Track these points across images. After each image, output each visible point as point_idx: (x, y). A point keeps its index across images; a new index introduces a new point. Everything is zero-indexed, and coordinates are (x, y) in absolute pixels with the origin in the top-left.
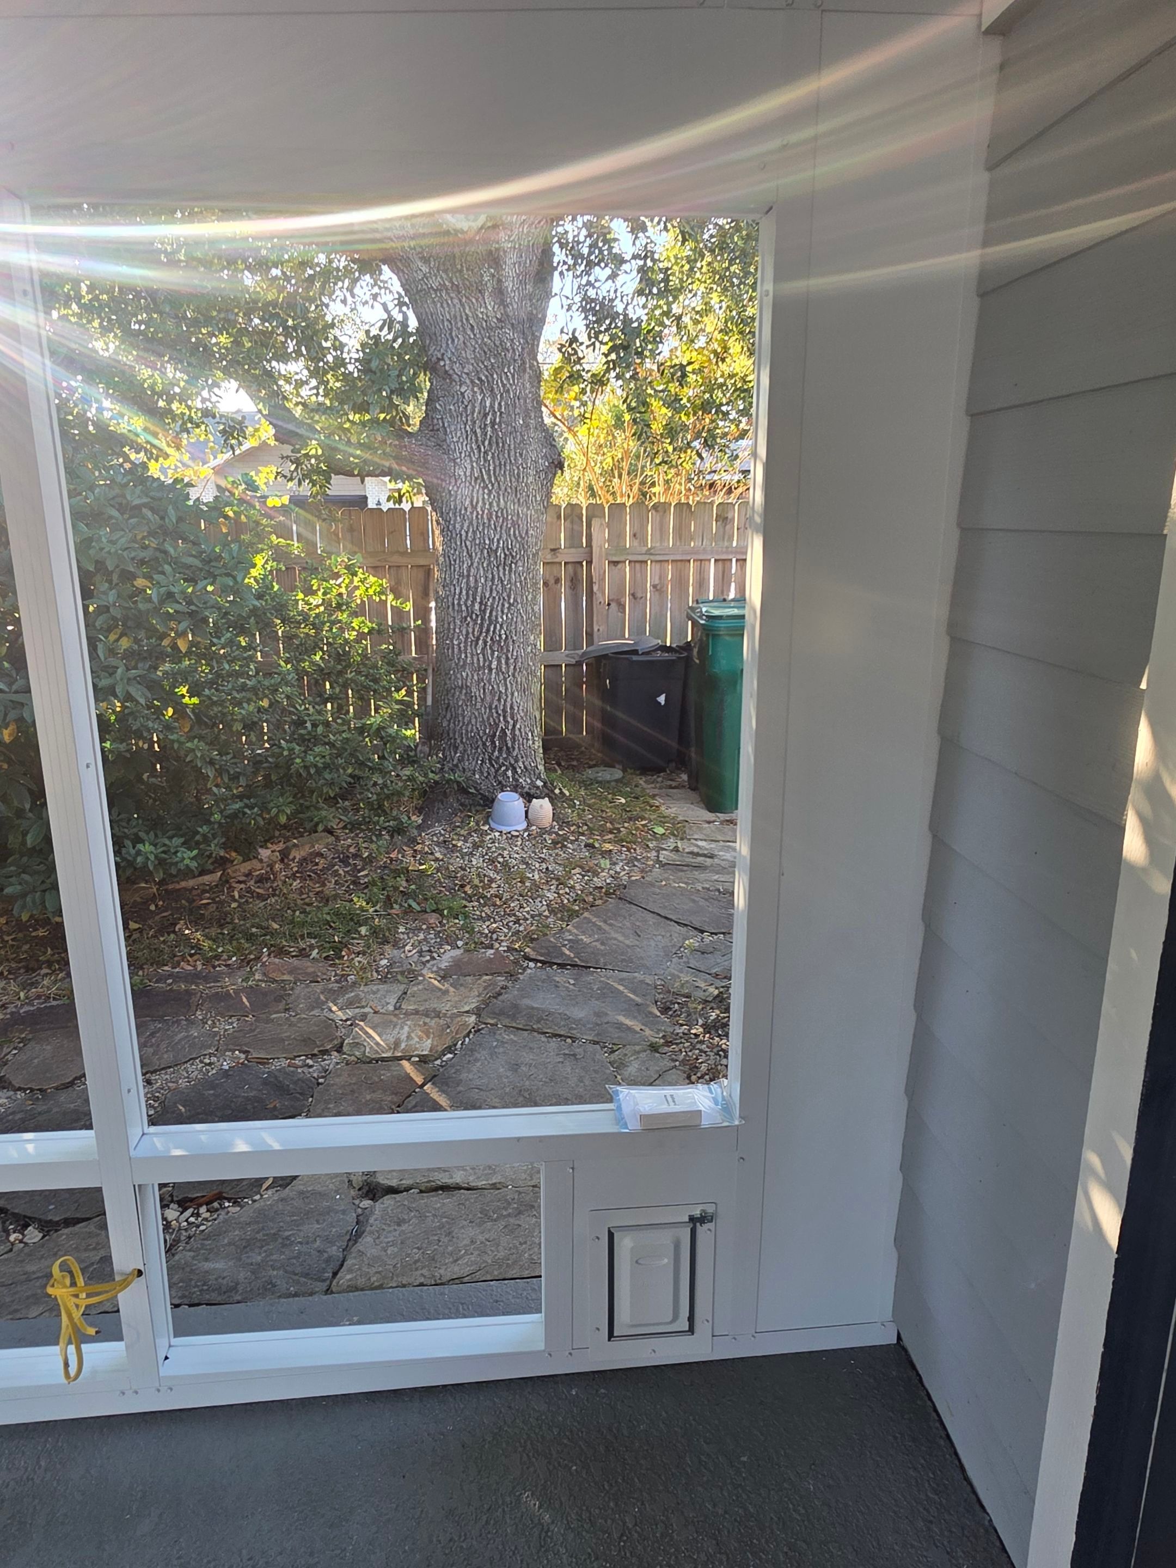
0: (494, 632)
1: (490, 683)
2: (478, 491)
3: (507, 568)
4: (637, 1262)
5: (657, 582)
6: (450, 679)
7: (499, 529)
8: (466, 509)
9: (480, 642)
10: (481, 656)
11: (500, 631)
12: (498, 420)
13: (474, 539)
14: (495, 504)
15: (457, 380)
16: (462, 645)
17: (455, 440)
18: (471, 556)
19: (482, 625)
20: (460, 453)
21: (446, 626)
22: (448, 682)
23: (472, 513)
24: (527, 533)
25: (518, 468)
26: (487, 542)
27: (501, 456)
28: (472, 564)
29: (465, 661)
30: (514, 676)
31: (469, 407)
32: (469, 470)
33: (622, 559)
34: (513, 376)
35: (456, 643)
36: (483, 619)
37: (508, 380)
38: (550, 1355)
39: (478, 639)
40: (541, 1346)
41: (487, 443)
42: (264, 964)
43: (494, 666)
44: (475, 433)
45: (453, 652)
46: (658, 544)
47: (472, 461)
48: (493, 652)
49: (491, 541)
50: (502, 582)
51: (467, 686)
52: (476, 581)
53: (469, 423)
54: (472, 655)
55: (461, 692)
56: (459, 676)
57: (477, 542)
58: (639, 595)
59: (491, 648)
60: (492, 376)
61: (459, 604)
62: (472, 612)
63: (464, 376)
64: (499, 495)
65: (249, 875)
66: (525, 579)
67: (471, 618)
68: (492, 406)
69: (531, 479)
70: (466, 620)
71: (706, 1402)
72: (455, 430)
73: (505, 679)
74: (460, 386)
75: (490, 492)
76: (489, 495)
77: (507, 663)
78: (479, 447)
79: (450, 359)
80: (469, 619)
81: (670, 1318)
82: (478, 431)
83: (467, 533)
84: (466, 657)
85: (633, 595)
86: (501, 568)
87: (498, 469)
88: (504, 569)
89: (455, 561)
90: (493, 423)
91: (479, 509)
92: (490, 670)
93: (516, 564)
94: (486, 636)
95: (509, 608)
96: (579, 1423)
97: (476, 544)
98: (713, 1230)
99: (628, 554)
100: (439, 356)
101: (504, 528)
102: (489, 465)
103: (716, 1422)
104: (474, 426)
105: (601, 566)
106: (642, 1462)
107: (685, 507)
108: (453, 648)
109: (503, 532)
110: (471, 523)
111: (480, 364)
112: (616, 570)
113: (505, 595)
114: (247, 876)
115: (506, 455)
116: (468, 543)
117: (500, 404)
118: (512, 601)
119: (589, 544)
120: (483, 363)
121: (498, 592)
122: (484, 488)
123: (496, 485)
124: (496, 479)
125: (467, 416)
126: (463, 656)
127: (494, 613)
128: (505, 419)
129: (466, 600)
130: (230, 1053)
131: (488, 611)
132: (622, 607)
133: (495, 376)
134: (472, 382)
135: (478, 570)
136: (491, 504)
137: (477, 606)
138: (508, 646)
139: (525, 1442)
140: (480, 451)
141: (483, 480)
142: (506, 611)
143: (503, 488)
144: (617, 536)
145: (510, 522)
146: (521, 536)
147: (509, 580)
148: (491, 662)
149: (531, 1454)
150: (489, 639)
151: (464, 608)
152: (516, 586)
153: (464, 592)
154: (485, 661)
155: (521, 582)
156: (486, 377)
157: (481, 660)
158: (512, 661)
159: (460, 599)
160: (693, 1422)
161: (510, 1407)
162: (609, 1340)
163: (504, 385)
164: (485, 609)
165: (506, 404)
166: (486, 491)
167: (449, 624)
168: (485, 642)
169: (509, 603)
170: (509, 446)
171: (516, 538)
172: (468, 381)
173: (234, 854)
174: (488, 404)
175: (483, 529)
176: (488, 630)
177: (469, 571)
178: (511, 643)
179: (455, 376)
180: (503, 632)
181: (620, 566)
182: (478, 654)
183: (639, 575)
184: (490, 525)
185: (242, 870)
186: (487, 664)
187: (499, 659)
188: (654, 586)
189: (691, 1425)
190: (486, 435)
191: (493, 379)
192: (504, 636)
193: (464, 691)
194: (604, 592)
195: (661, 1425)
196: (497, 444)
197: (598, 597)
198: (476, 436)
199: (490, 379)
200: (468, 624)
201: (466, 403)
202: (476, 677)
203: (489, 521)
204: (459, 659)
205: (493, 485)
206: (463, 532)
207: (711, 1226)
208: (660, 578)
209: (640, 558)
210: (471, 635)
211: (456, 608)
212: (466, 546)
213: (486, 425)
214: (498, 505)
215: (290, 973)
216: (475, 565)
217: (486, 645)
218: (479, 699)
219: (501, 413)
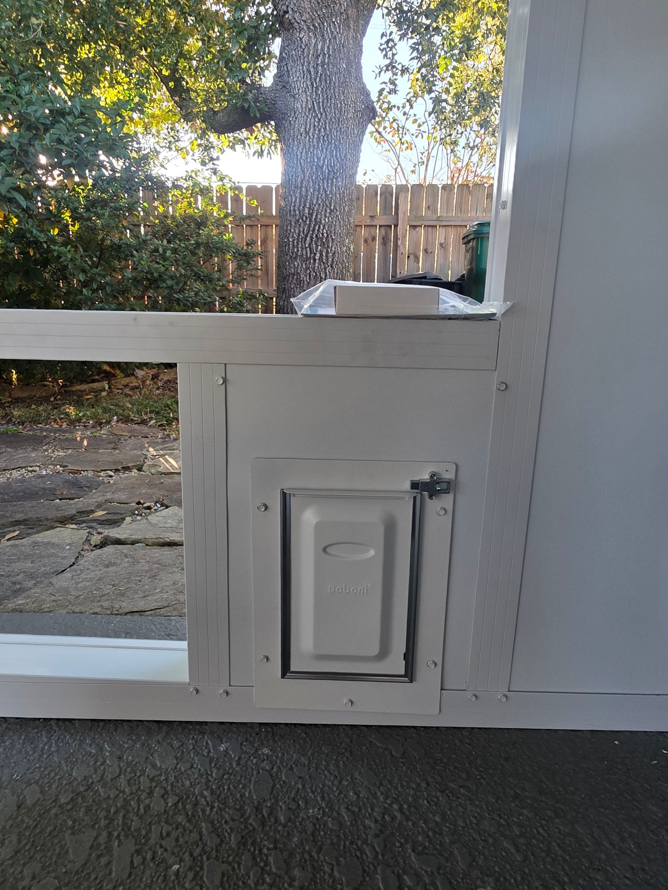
0: (318, 231)
1: (314, 271)
2: (311, 119)
3: (330, 182)
4: (325, 550)
5: (443, 241)
6: (286, 269)
7: (324, 150)
8: (301, 134)
9: (308, 238)
10: (308, 249)
11: (323, 230)
12: (326, 61)
13: (307, 158)
14: (323, 130)
15: (298, 27)
16: (295, 242)
17: (295, 80)
18: (303, 172)
19: (309, 226)
20: (299, 90)
21: (285, 228)
22: (284, 271)
23: (305, 137)
24: (345, 156)
25: (341, 103)
26: (316, 160)
27: (328, 91)
28: (304, 178)
29: (297, 254)
30: (332, 267)
31: (306, 50)
32: (304, 103)
33: (419, 224)
34: (339, 26)
35: (291, 240)
36: (310, 221)
37: (335, 29)
38: (197, 691)
39: (307, 236)
40: (184, 676)
41: (318, 79)
42: (112, 427)
43: (317, 258)
44: (309, 72)
45: (289, 247)
46: (445, 215)
47: (307, 96)
48: (317, 246)
49: (319, 159)
50: (326, 193)
51: (298, 273)
52: (307, 191)
53: (306, 64)
54: (302, 247)
55: (293, 278)
56: (292, 265)
57: (309, 160)
58: (430, 251)
59: (316, 244)
60: (323, 23)
61: (294, 210)
62: (303, 215)
63: (302, 23)
64: (326, 123)
65: (126, 386)
66: (343, 192)
67: (302, 220)
68: (322, 49)
69: (350, 115)
70: (299, 221)
71: (424, 785)
72: (296, 71)
73: (325, 269)
74: (300, 32)
75: (319, 120)
76: (319, 122)
77: (327, 256)
78: (312, 84)
79: (292, 9)
80: (300, 220)
81: (375, 650)
82: (312, 70)
83: (301, 153)
84: (298, 251)
85: (426, 251)
86: (325, 182)
87: (326, 101)
88: (328, 183)
89: (292, 176)
90: (323, 63)
91: (311, 134)
92: (315, 260)
93: (336, 179)
94: (313, 234)
95: (330, 213)
96: (212, 793)
97: (307, 162)
98: (450, 509)
99: (424, 220)
100: (285, 9)
101: (329, 150)
102: (319, 98)
103: (438, 819)
104: (309, 66)
105: (403, 227)
106: (296, 872)
107: (465, 187)
108: (289, 245)
109: (328, 153)
110: (305, 146)
111: (315, 13)
112: (414, 232)
113: (327, 202)
114: (125, 386)
115: (332, 91)
116: (302, 161)
117: (328, 47)
118: (332, 208)
119: (397, 213)
120: (317, 12)
121: (322, 200)
122: (315, 117)
123: (324, 114)
124: (324, 110)
125: (304, 58)
126: (296, 250)
127: (319, 216)
128: (332, 61)
129: (299, 206)
130: (52, 467)
131: (315, 214)
132: (417, 258)
133: (325, 24)
134: (309, 28)
135: (309, 182)
136: (319, 130)
137: (307, 211)
138: (328, 243)
139: (116, 812)
140: (313, 86)
141: (315, 111)
142: (328, 215)
143: (329, 118)
144: (415, 207)
145: (333, 146)
146: (341, 158)
147: (331, 192)
148: (315, 254)
149: (115, 834)
150: (314, 236)
151: (297, 212)
152: (336, 196)
153: (298, 200)
154: (311, 253)
155: (340, 194)
156: (319, 24)
157: (309, 252)
158: (331, 254)
159: (295, 206)
160: (398, 814)
161: (120, 758)
162: (283, 676)
163: (332, 33)
164: (313, 213)
165: (333, 48)
166: (316, 119)
167: (287, 226)
168: (312, 238)
169: (331, 209)
170: (334, 83)
171: (337, 159)
172: (305, 28)
173: (118, 372)
174: (319, 47)
175: (313, 150)
176: (314, 230)
177: (302, 184)
178: (331, 241)
179: (296, 24)
180: (325, 231)
181: (418, 229)
182: (306, 248)
183: (430, 236)
184: (318, 147)
185: (122, 383)
186: (312, 255)
187: (321, 253)
188: (441, 245)
189: (394, 818)
190: (317, 74)
191: (324, 26)
192: (325, 235)
193: (295, 277)
194: (406, 246)
195: (343, 810)
196: (326, 81)
197: (401, 249)
198: (310, 74)
199: (321, 26)
200: (300, 225)
201: (303, 47)
202: (304, 266)
203: (318, 144)
204: (292, 253)
205: (321, 114)
206: (298, 153)
207: (446, 500)
208: (445, 239)
209: (432, 223)
210: (302, 233)
211: (292, 213)
212: (301, 164)
213: (318, 65)
214: (325, 131)
215: (129, 432)
216: (307, 178)
217: (312, 241)
218: (306, 282)
219: (329, 55)
